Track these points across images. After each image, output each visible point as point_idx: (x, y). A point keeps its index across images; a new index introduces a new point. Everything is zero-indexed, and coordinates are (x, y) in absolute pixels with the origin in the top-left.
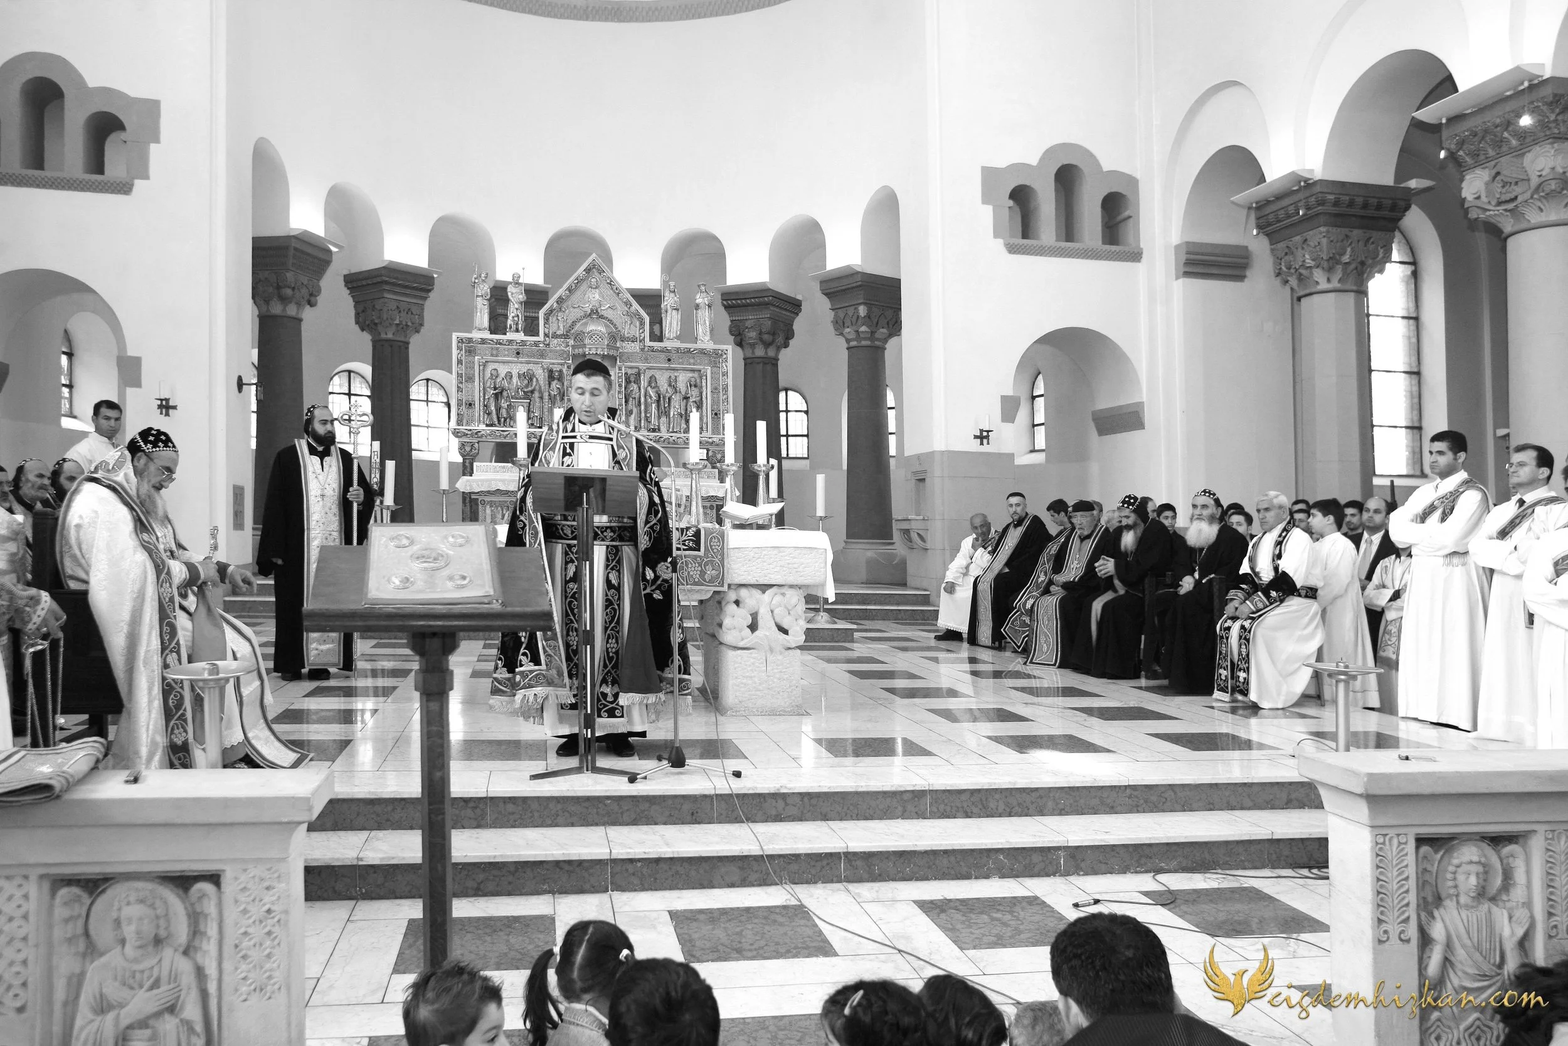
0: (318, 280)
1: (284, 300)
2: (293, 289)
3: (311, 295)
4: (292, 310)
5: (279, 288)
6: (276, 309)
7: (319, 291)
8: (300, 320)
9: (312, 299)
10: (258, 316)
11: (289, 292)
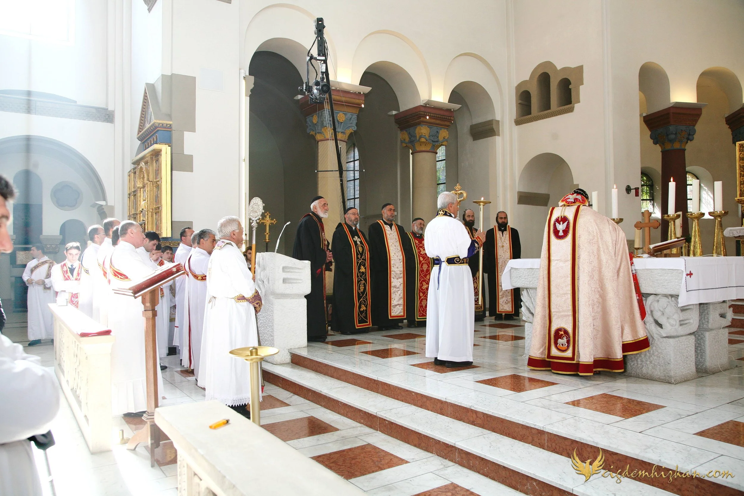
0: (694, 126)
1: (672, 141)
2: (676, 134)
3: (689, 135)
4: (677, 146)
5: (667, 135)
6: (668, 147)
7: (695, 131)
8: (684, 150)
9: (690, 137)
10: (661, 151)
11: (672, 136)
